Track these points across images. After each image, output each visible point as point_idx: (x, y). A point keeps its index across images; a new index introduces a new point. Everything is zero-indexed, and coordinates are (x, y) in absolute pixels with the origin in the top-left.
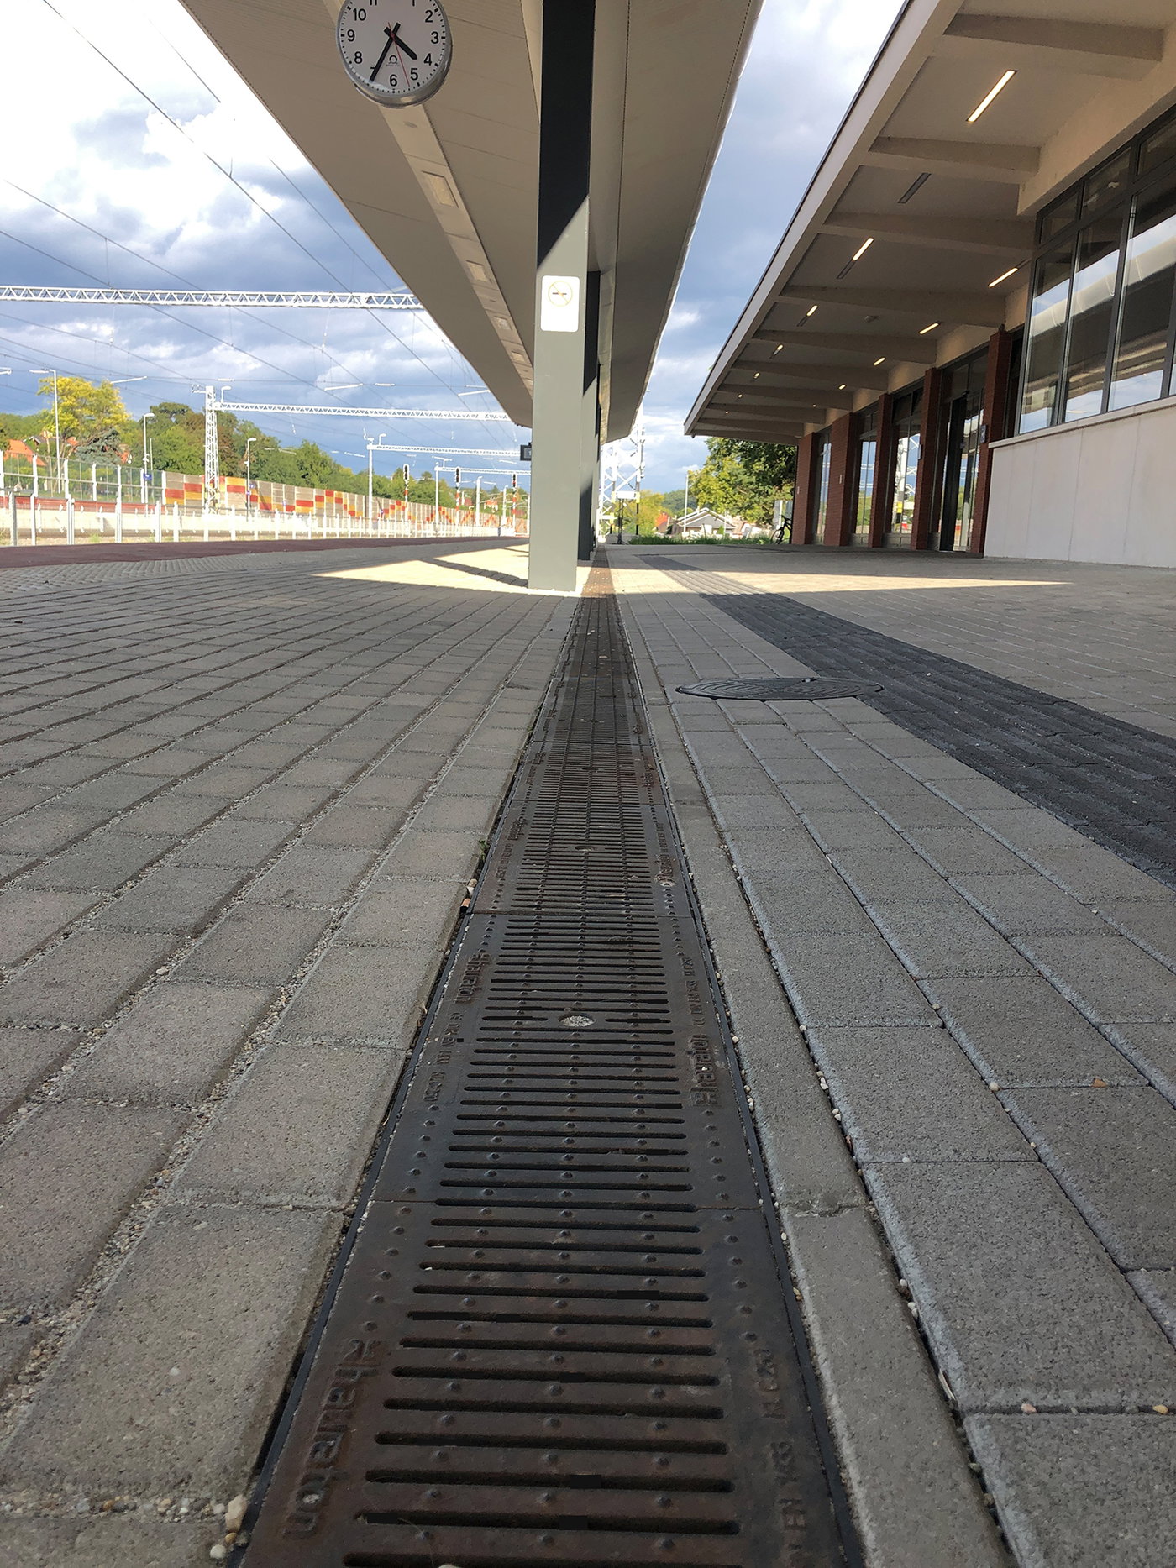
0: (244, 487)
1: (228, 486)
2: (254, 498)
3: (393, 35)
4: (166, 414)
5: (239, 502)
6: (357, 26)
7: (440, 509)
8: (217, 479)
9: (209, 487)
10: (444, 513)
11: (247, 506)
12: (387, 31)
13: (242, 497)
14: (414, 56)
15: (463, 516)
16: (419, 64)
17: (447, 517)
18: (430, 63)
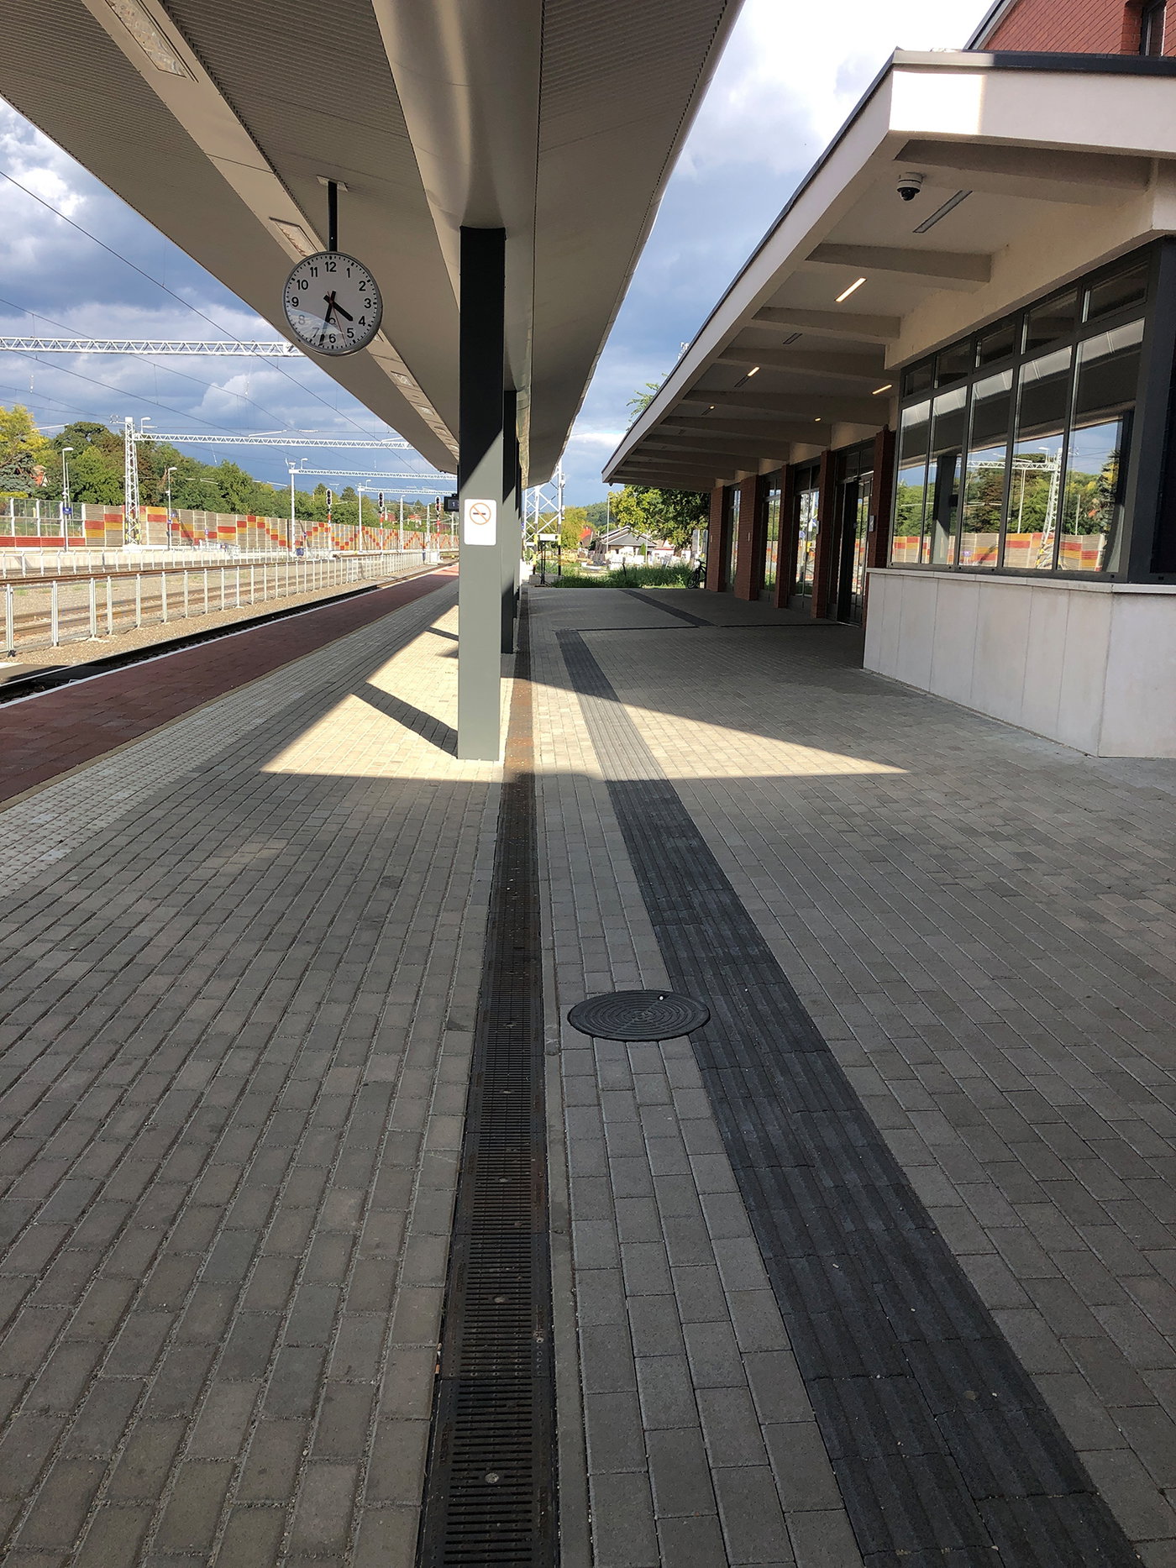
0: (165, 517)
1: (149, 515)
2: (175, 527)
3: (331, 300)
4: (81, 434)
5: (161, 531)
6: (300, 294)
7: (363, 529)
8: (137, 508)
9: (130, 518)
10: (367, 532)
11: (168, 535)
12: (326, 298)
13: (164, 526)
14: (350, 318)
15: (387, 535)
16: (355, 325)
17: (371, 536)
18: (364, 324)
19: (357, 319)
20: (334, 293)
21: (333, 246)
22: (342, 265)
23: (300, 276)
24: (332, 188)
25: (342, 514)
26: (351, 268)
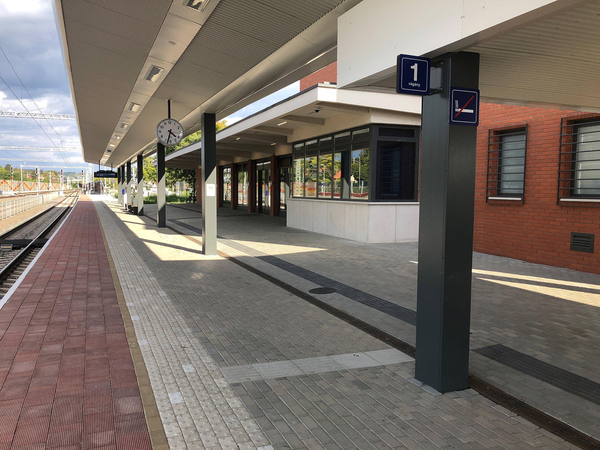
3: (170, 132)
6: (161, 130)
7: (23, 182)
10: (24, 184)
12: (169, 131)
14: (175, 136)
15: (33, 184)
16: (176, 138)
17: (26, 185)
18: (179, 138)
19: (177, 136)
20: (171, 130)
21: (169, 117)
22: (173, 122)
23: (161, 125)
24: (169, 102)
25: (9, 176)
26: (175, 123)
